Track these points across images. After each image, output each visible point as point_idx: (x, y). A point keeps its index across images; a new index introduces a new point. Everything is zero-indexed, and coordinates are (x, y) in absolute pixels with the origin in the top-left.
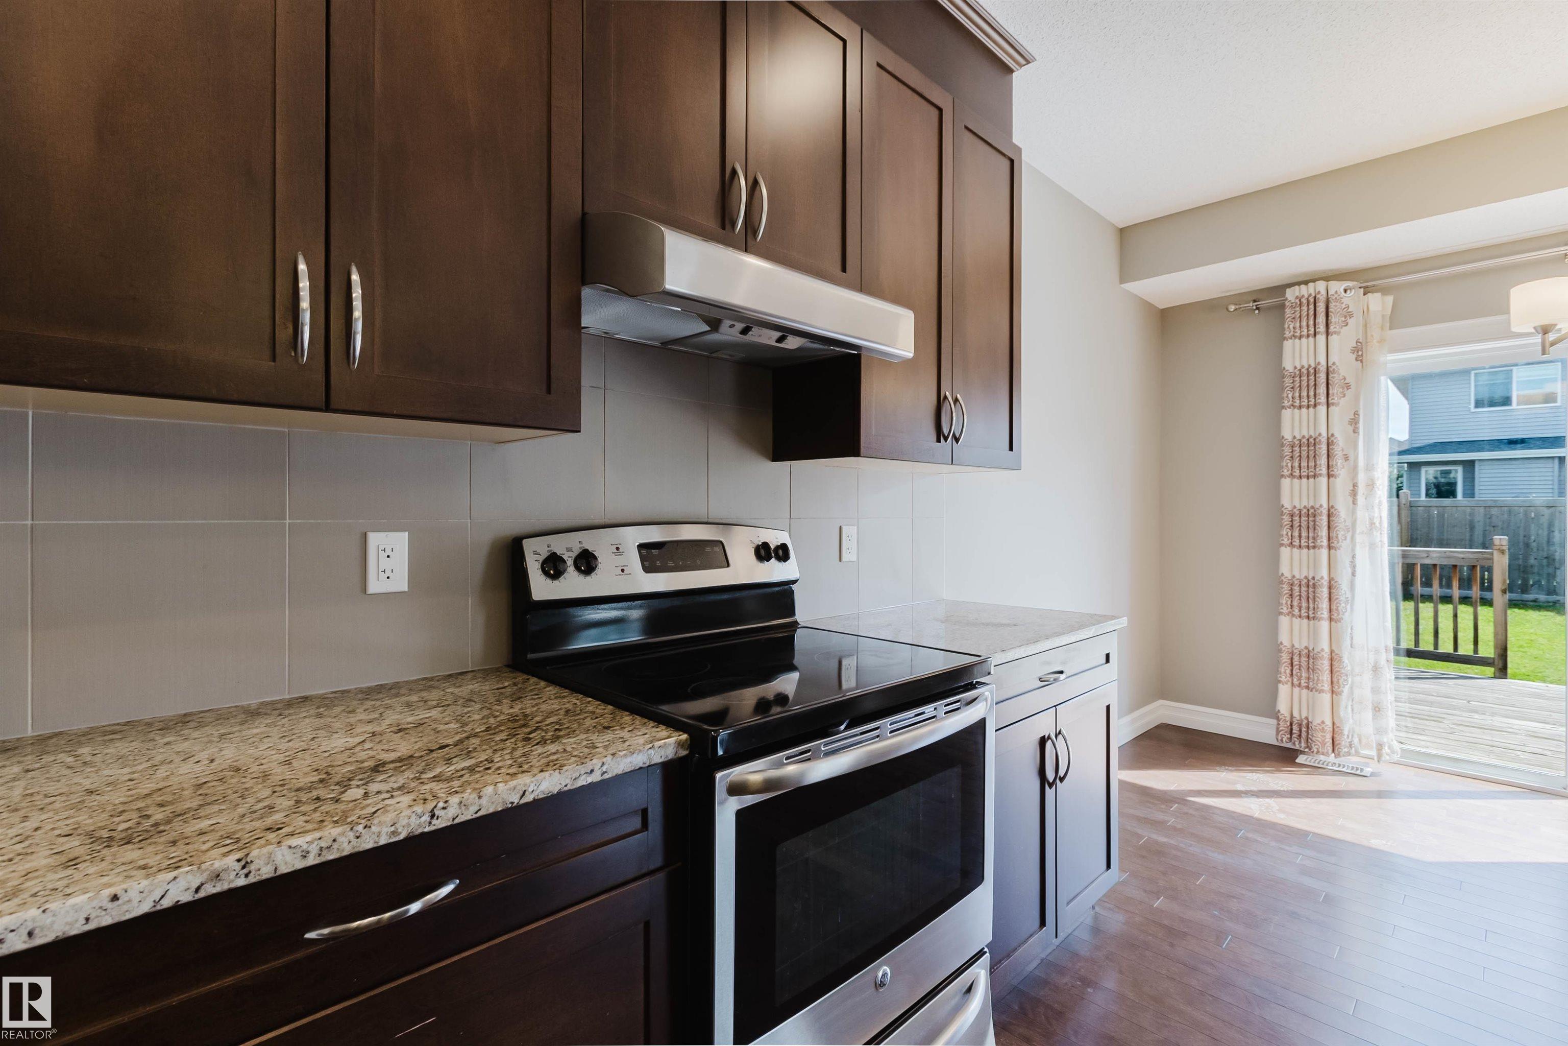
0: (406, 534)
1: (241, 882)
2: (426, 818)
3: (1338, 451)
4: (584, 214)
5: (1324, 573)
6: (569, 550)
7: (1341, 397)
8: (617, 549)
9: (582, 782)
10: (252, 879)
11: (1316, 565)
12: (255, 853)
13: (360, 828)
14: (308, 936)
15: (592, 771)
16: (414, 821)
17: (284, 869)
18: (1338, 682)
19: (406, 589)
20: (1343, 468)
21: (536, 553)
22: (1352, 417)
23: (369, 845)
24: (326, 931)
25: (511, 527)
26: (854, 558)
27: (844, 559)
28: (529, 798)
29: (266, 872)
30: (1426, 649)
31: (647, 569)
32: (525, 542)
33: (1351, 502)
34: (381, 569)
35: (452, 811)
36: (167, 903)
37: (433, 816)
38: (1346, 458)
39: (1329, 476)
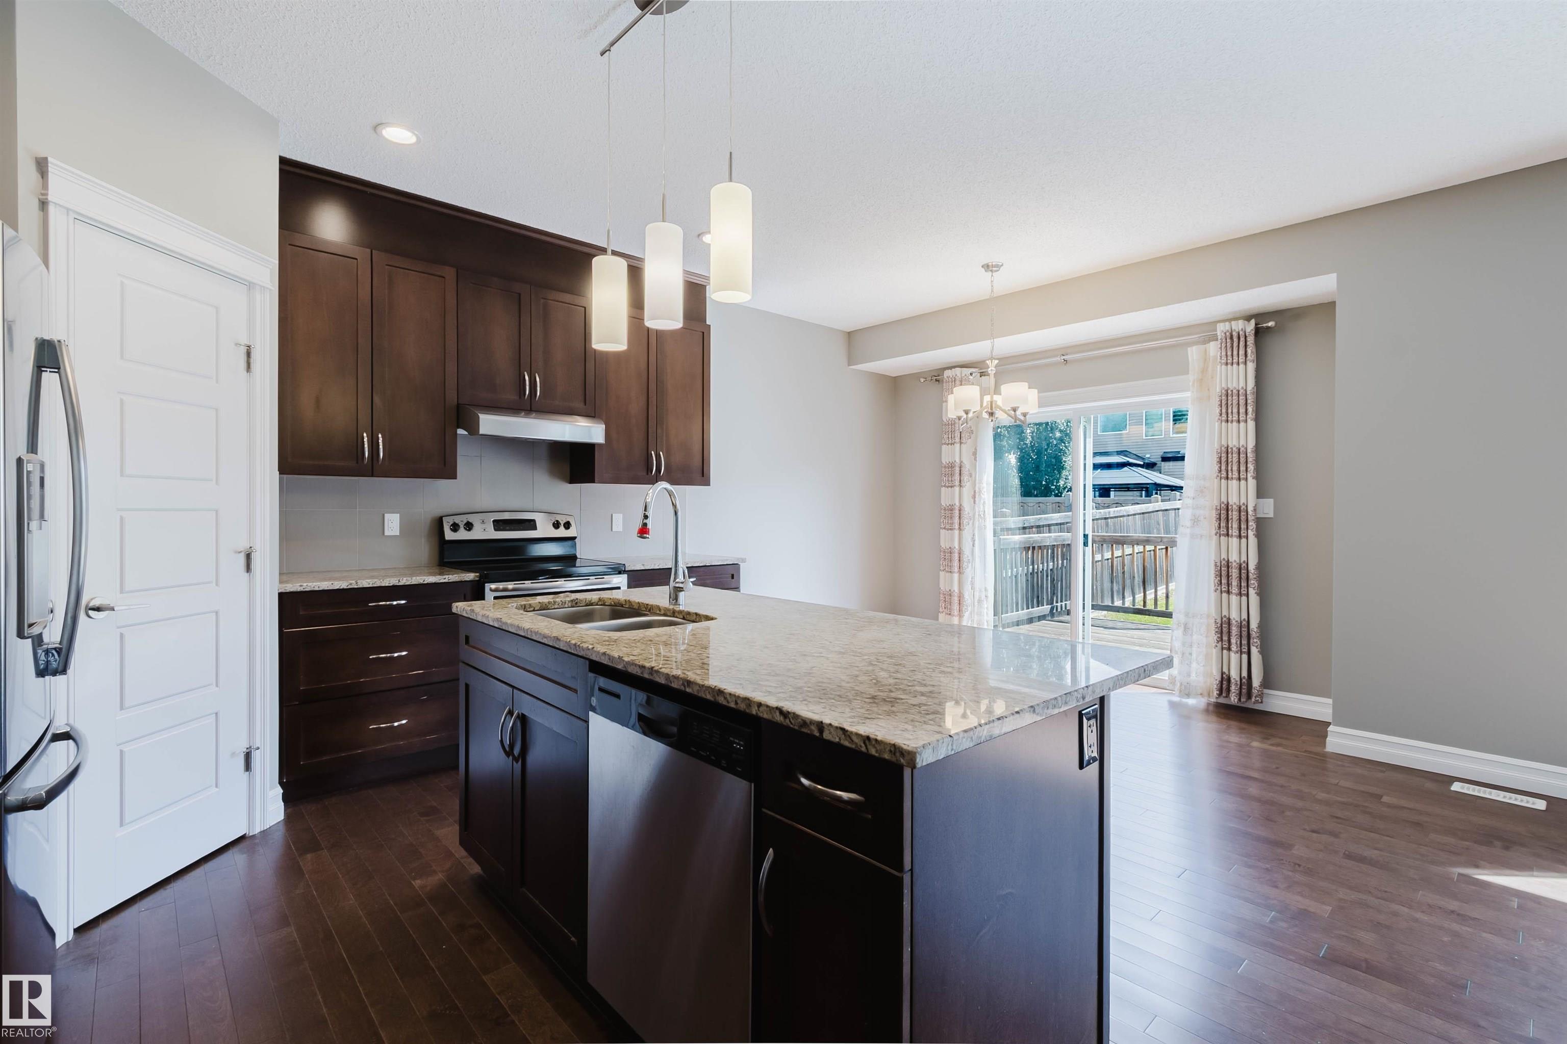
0: (398, 515)
1: (356, 587)
2: (397, 581)
3: (965, 472)
4: (458, 404)
5: (956, 545)
6: (462, 521)
7: (968, 439)
8: (483, 521)
9: (441, 581)
10: (358, 587)
11: (952, 540)
12: (358, 581)
13: (381, 580)
14: (370, 605)
15: (445, 579)
16: (395, 582)
17: (365, 586)
18: (962, 610)
19: (398, 534)
20: (969, 481)
21: (448, 522)
22: (974, 451)
23: (384, 585)
24: (374, 604)
25: (438, 512)
26: (620, 529)
27: (613, 530)
28: (425, 582)
29: (361, 586)
30: (1150, 608)
31: (496, 530)
32: (443, 518)
33: (973, 502)
34: (389, 526)
35: (404, 581)
36: (341, 588)
37: (399, 581)
38: (971, 475)
39: (960, 486)
